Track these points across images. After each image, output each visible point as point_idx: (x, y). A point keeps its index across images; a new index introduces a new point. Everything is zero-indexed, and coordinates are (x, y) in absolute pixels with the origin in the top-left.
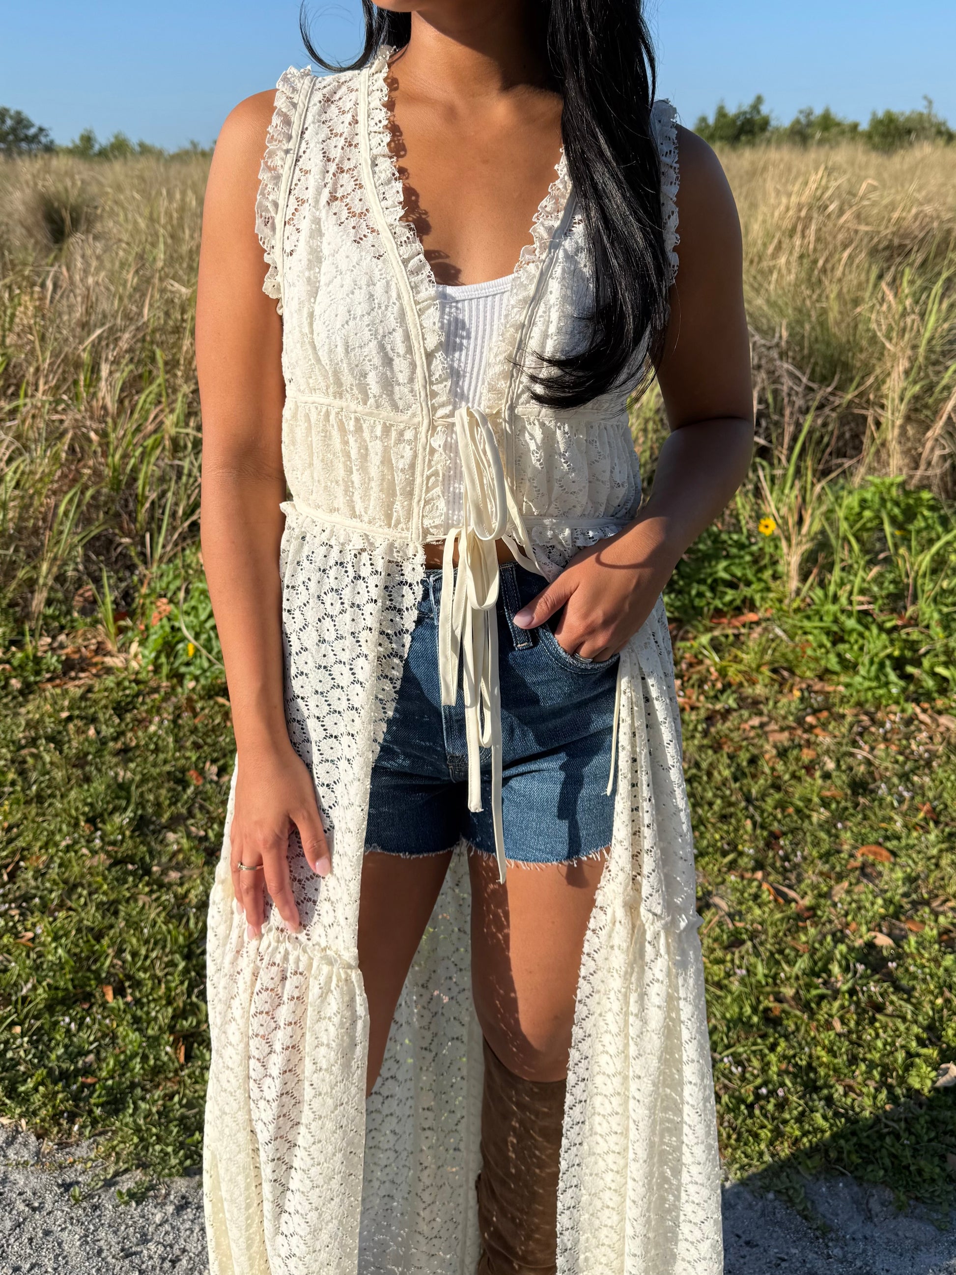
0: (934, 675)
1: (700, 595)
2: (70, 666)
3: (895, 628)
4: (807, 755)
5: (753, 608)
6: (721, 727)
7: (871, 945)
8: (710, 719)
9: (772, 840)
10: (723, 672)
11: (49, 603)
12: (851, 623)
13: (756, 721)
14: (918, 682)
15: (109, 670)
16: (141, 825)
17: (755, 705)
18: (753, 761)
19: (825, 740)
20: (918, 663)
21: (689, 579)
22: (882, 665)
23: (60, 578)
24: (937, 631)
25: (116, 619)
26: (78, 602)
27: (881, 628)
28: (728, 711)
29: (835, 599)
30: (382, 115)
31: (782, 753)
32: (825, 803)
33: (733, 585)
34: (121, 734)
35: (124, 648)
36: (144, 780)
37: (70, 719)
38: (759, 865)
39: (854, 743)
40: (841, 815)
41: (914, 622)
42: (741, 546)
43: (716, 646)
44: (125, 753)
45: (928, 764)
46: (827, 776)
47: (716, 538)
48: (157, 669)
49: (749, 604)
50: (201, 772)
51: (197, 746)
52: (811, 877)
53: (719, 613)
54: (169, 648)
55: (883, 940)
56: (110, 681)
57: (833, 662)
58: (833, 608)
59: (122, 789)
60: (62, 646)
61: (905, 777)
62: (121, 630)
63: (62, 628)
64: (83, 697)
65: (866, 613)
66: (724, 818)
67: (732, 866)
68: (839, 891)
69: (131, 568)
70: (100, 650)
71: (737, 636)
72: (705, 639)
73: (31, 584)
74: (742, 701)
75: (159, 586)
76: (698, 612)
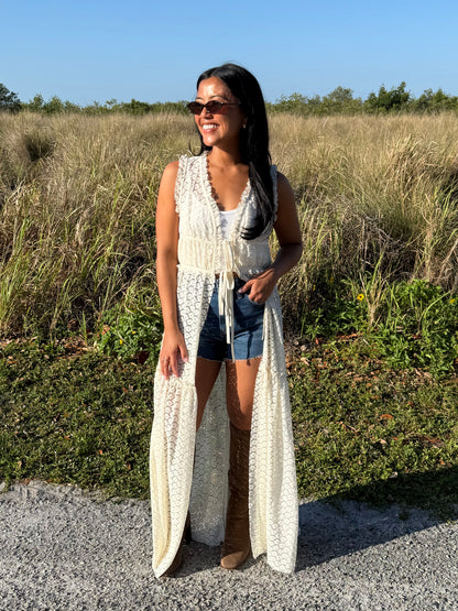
0: (425, 357)
1: (334, 326)
2: (68, 351)
3: (412, 340)
4: (369, 385)
5: (355, 332)
6: (336, 375)
7: (379, 443)
8: (332, 373)
9: (349, 411)
10: (340, 356)
11: (57, 325)
12: (393, 337)
13: (350, 373)
14: (417, 359)
15: (85, 352)
16: (105, 405)
17: (351, 367)
18: (346, 387)
19: (376, 380)
20: (419, 353)
21: (329, 319)
22: (403, 353)
23: (62, 316)
24: (428, 341)
25: (88, 332)
26: (69, 326)
27: (406, 339)
28: (340, 369)
29: (389, 327)
30: (205, 169)
31: (358, 384)
32: (371, 400)
33: (348, 323)
34: (92, 376)
35: (91, 344)
36: (105, 390)
37: (71, 370)
38: (342, 419)
39: (388, 382)
40: (377, 405)
41: (420, 337)
42: (353, 306)
43: (338, 346)
44: (95, 381)
45: (416, 389)
46: (374, 392)
47: (342, 304)
48: (105, 352)
49: (353, 330)
50: (127, 388)
51: (124, 379)
52: (361, 423)
53: (340, 333)
54: (111, 343)
55: (383, 442)
56: (86, 356)
57: (384, 352)
58: (386, 331)
59: (97, 393)
60: (64, 343)
61: (406, 393)
62: (89, 337)
63: (63, 336)
64: (75, 362)
65: (401, 333)
66: (332, 405)
67: (332, 419)
68: (371, 427)
69: (92, 312)
70: (80, 345)
71: (347, 343)
72: (333, 343)
73: (50, 318)
74: (346, 365)
75: (105, 319)
76: (332, 333)
